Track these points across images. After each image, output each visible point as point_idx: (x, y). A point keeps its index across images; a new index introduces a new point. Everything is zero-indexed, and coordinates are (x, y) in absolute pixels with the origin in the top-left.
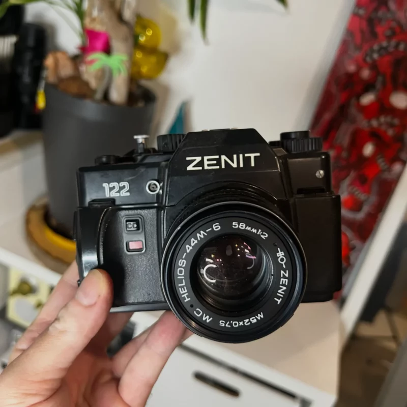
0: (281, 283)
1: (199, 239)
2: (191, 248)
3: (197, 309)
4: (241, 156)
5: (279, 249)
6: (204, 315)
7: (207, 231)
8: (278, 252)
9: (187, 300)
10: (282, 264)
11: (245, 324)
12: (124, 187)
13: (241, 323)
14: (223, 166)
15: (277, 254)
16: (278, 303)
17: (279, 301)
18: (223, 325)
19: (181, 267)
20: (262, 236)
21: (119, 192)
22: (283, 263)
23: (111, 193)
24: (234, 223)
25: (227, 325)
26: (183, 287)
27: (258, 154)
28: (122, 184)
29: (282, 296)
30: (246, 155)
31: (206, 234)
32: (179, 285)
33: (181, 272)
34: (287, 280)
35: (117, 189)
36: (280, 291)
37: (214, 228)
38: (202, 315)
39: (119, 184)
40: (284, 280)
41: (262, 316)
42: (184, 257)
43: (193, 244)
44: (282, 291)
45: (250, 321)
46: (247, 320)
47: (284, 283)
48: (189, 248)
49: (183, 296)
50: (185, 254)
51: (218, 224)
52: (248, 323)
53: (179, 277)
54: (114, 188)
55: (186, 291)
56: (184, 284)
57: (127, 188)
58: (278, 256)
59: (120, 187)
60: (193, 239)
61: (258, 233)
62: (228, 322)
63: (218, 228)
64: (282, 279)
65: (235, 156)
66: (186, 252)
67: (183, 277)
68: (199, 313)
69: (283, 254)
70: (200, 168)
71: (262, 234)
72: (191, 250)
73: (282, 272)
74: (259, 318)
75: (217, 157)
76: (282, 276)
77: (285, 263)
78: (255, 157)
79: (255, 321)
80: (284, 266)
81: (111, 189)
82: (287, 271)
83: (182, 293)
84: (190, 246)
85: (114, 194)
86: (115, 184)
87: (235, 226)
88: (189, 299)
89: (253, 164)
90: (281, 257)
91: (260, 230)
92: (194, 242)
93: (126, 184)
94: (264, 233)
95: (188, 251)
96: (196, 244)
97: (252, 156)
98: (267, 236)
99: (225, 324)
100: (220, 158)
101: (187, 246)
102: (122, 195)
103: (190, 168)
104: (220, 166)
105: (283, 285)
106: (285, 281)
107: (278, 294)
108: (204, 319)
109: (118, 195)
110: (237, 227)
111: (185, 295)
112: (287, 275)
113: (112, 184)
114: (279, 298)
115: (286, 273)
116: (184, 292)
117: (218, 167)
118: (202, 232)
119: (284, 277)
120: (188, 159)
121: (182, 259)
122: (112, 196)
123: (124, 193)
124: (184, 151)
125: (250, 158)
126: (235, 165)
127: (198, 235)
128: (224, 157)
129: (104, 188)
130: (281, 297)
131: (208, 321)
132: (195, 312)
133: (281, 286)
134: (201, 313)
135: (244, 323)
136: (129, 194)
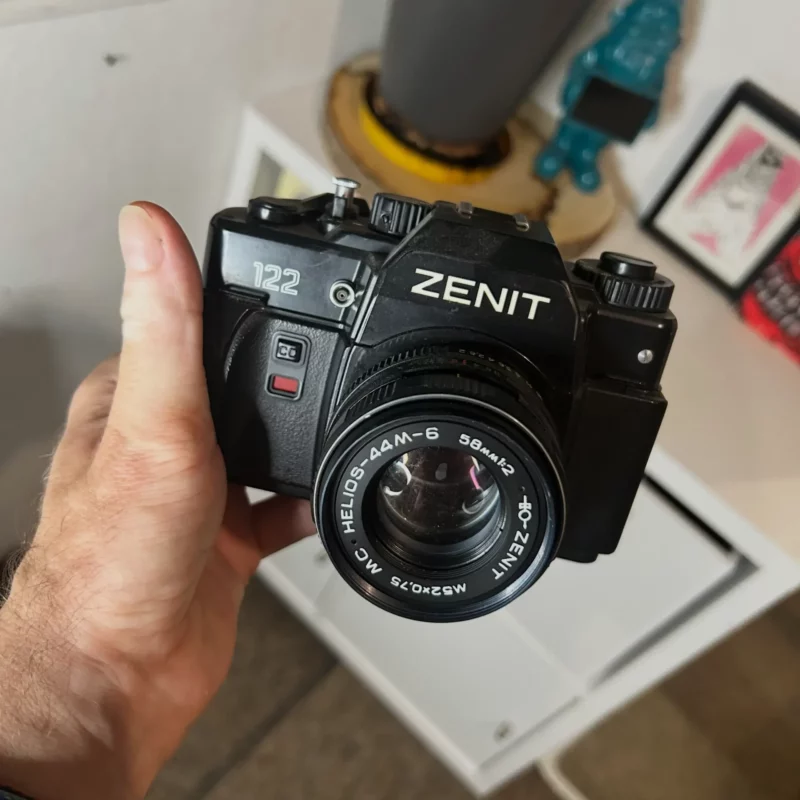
0: (511, 550)
1: (397, 444)
2: (379, 454)
3: (362, 549)
4: (516, 294)
5: (525, 497)
6: (371, 561)
7: (414, 435)
8: (522, 501)
9: (349, 530)
10: (522, 522)
11: (433, 592)
12: (290, 278)
13: (426, 590)
14: (478, 304)
15: (520, 504)
16: (497, 578)
17: (499, 575)
18: (397, 584)
19: (354, 479)
20: (505, 470)
21: (279, 284)
22: (525, 520)
23: (264, 283)
24: (463, 436)
25: (402, 586)
26: (348, 510)
27: (547, 300)
28: (288, 272)
29: (506, 569)
30: (526, 295)
31: (410, 440)
32: (343, 505)
33: (351, 486)
34: (522, 548)
35: (277, 277)
36: (504, 561)
37: (428, 434)
38: (367, 561)
39: (283, 270)
40: (518, 546)
41: (464, 589)
42: (362, 465)
43: (383, 449)
44: (510, 562)
45: (441, 591)
46: (438, 588)
47: (516, 551)
48: (375, 453)
49: (344, 523)
50: (366, 460)
51: (436, 429)
52: (437, 592)
53: (345, 493)
54: (272, 274)
55: (351, 517)
56: (350, 506)
57: (296, 282)
58: (520, 507)
59: (283, 276)
60: (385, 442)
61: (499, 464)
62: (406, 583)
63: (433, 435)
64: (514, 544)
65: (504, 292)
66: (369, 458)
67: (352, 495)
68: (362, 556)
69: (530, 508)
70: (436, 295)
71: (506, 467)
72: (379, 457)
73: (519, 534)
74: (458, 591)
75: (472, 283)
76: (516, 539)
77: (528, 523)
78: (540, 303)
79: (450, 593)
80: (525, 526)
81: (266, 275)
82: (527, 535)
83: (343, 517)
84: (379, 450)
85: (268, 286)
86: (277, 269)
87: (464, 441)
88: (353, 531)
89: (531, 316)
90: (525, 511)
91: (503, 460)
92: (386, 446)
93: (296, 274)
94: (509, 466)
95: (373, 457)
96: (389, 450)
97: (536, 299)
98: (512, 471)
99: (401, 584)
100: (477, 287)
101: (374, 449)
102: (282, 291)
103: (418, 289)
104: (473, 300)
105: (513, 553)
106: (519, 549)
107: (500, 564)
108: (368, 566)
109: (276, 288)
110: (466, 443)
111: (348, 523)
112: (525, 541)
113: (269, 268)
114: (500, 570)
115: (524, 537)
116: (347, 517)
117: (468, 302)
118: (405, 434)
119: (520, 542)
120: (419, 271)
121: (359, 467)
122: (264, 287)
123: (288, 289)
124: (416, 255)
125: (530, 302)
126: (499, 308)
127: (397, 437)
128: (484, 288)
129: (255, 268)
130: (503, 570)
131: (373, 572)
132: (356, 553)
133: (509, 554)
134: (366, 557)
135: (430, 591)
136: (295, 293)
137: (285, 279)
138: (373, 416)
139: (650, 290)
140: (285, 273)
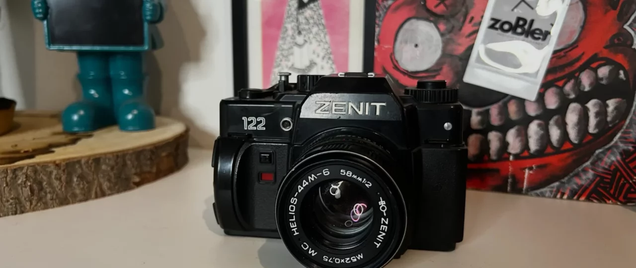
0: (381, 229)
1: (310, 181)
2: (302, 188)
3: (305, 243)
4: (367, 104)
5: (381, 198)
6: (310, 249)
7: (318, 175)
8: (380, 201)
9: (296, 234)
10: (383, 212)
11: (346, 261)
12: (261, 122)
13: (343, 261)
15: (379, 202)
16: (377, 247)
17: (378, 245)
18: (327, 260)
19: (293, 204)
20: (367, 185)
21: (256, 126)
22: (384, 211)
23: (249, 126)
24: (342, 171)
25: (329, 261)
26: (293, 222)
27: (384, 104)
28: (259, 119)
29: (381, 241)
30: (373, 104)
31: (316, 178)
32: (290, 220)
33: (292, 208)
34: (386, 227)
35: (254, 123)
36: (379, 236)
37: (324, 173)
38: (309, 249)
39: (256, 119)
40: (384, 226)
41: (362, 257)
42: (295, 196)
43: (304, 186)
44: (382, 237)
45: (350, 260)
46: (348, 259)
47: (384, 229)
48: (300, 188)
49: (293, 230)
50: (297, 193)
51: (327, 170)
52: (348, 261)
53: (290, 213)
54: (252, 121)
55: (296, 226)
56: (294, 220)
57: (263, 123)
58: (380, 204)
59: (257, 122)
60: (304, 181)
61: (363, 182)
62: (331, 259)
63: (327, 173)
64: (382, 226)
65: (362, 104)
66: (298, 192)
67: (294, 214)
68: (305, 247)
69: (385, 203)
70: (328, 113)
71: (367, 183)
72: (302, 190)
73: (383, 219)
74: (359, 258)
75: (345, 103)
76: (382, 223)
77: (386, 212)
79: (355, 260)
80: (385, 214)
81: (249, 123)
82: (387, 219)
83: (292, 227)
84: (302, 186)
85: (251, 127)
86: (253, 118)
87: (343, 173)
88: (298, 233)
89: (378, 113)
90: (383, 205)
91: (365, 179)
92: (305, 183)
93: (263, 119)
94: (368, 182)
95: (300, 191)
96: (307, 185)
97: (378, 105)
98: (371, 185)
99: (328, 259)
101: (299, 186)
102: (258, 129)
103: (318, 111)
104: (347, 112)
105: (382, 231)
106: (385, 228)
107: (377, 239)
108: (310, 252)
109: (255, 128)
110: (344, 174)
111: (294, 230)
112: (387, 223)
113: (250, 119)
114: (378, 242)
115: (386, 220)
116: (293, 226)
117: (345, 113)
118: (313, 175)
119: (384, 224)
121: (294, 197)
122: (249, 129)
123: (261, 127)
125: (375, 107)
126: (361, 112)
127: (309, 178)
129: (243, 120)
130: (380, 242)
131: (313, 255)
132: (302, 245)
133: (380, 232)
134: (308, 247)
135: (345, 261)
136: (264, 129)
137: (259, 123)
138: (296, 169)
140: (258, 120)
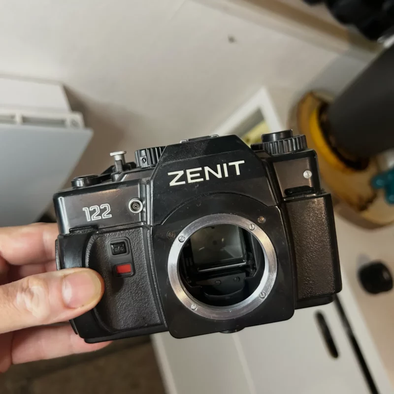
4: (225, 165)
12: (105, 209)
14: (207, 178)
21: (100, 215)
23: (92, 217)
27: (243, 162)
30: (230, 164)
35: (98, 212)
39: (99, 206)
54: (94, 211)
57: (109, 210)
59: (100, 210)
65: (219, 166)
70: (184, 183)
75: (200, 169)
78: (240, 165)
81: (92, 213)
85: (95, 218)
86: (96, 207)
89: (238, 173)
93: (107, 206)
97: (237, 164)
100: (203, 169)
102: (103, 218)
103: (173, 183)
109: (100, 218)
113: (92, 209)
117: (202, 180)
120: (170, 174)
122: (93, 220)
123: (106, 216)
124: (165, 166)
125: (234, 166)
126: (219, 176)
128: (207, 169)
129: (84, 211)
136: (111, 216)
137: (102, 211)
139: (294, 140)
140: (101, 208)
